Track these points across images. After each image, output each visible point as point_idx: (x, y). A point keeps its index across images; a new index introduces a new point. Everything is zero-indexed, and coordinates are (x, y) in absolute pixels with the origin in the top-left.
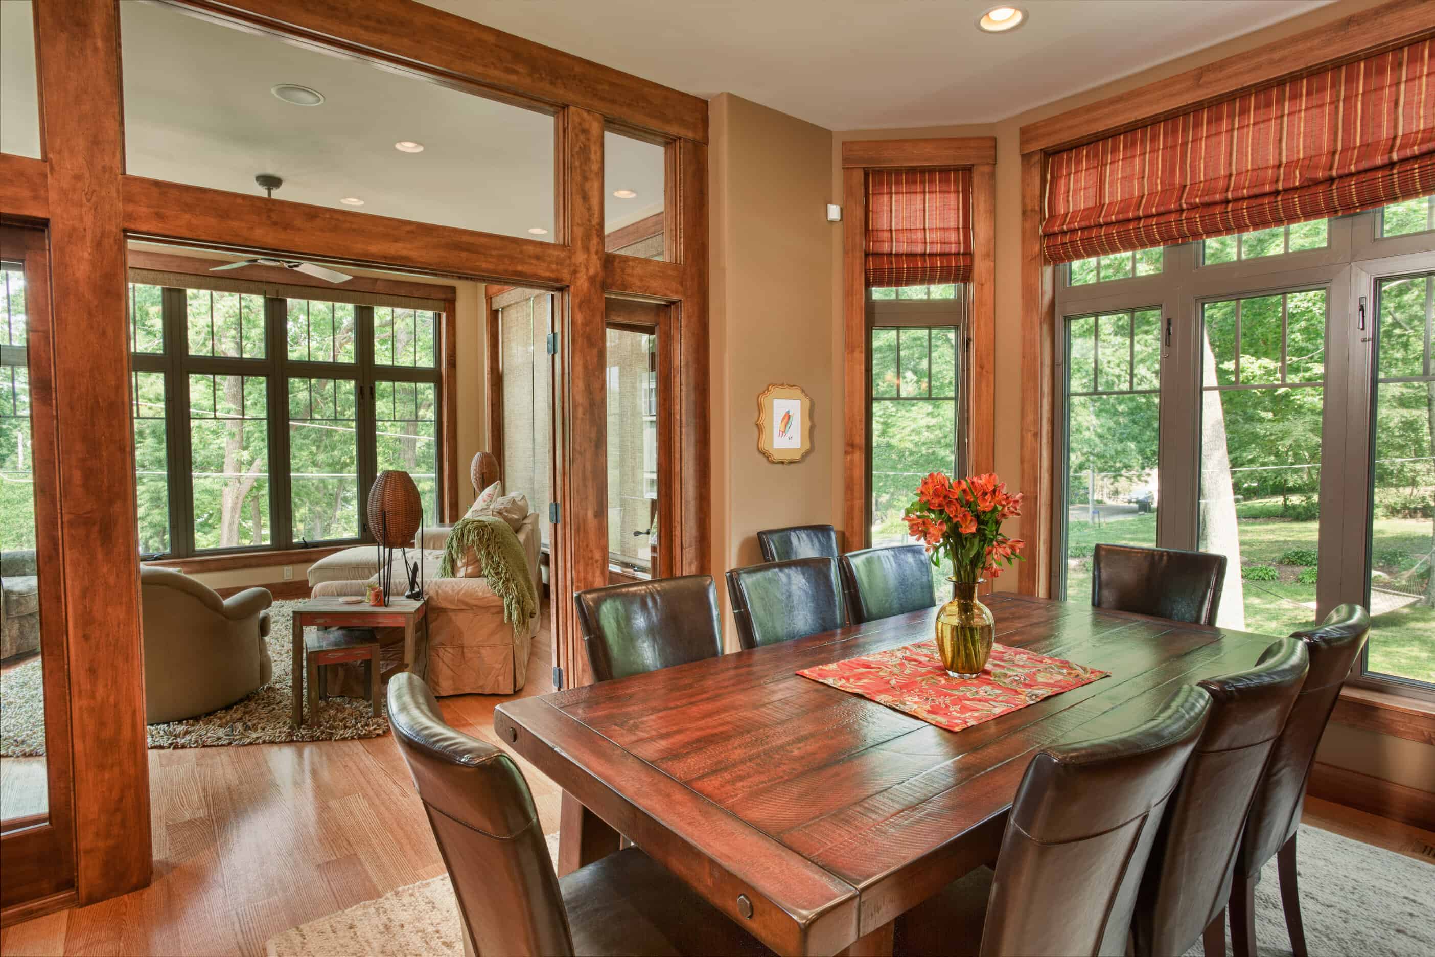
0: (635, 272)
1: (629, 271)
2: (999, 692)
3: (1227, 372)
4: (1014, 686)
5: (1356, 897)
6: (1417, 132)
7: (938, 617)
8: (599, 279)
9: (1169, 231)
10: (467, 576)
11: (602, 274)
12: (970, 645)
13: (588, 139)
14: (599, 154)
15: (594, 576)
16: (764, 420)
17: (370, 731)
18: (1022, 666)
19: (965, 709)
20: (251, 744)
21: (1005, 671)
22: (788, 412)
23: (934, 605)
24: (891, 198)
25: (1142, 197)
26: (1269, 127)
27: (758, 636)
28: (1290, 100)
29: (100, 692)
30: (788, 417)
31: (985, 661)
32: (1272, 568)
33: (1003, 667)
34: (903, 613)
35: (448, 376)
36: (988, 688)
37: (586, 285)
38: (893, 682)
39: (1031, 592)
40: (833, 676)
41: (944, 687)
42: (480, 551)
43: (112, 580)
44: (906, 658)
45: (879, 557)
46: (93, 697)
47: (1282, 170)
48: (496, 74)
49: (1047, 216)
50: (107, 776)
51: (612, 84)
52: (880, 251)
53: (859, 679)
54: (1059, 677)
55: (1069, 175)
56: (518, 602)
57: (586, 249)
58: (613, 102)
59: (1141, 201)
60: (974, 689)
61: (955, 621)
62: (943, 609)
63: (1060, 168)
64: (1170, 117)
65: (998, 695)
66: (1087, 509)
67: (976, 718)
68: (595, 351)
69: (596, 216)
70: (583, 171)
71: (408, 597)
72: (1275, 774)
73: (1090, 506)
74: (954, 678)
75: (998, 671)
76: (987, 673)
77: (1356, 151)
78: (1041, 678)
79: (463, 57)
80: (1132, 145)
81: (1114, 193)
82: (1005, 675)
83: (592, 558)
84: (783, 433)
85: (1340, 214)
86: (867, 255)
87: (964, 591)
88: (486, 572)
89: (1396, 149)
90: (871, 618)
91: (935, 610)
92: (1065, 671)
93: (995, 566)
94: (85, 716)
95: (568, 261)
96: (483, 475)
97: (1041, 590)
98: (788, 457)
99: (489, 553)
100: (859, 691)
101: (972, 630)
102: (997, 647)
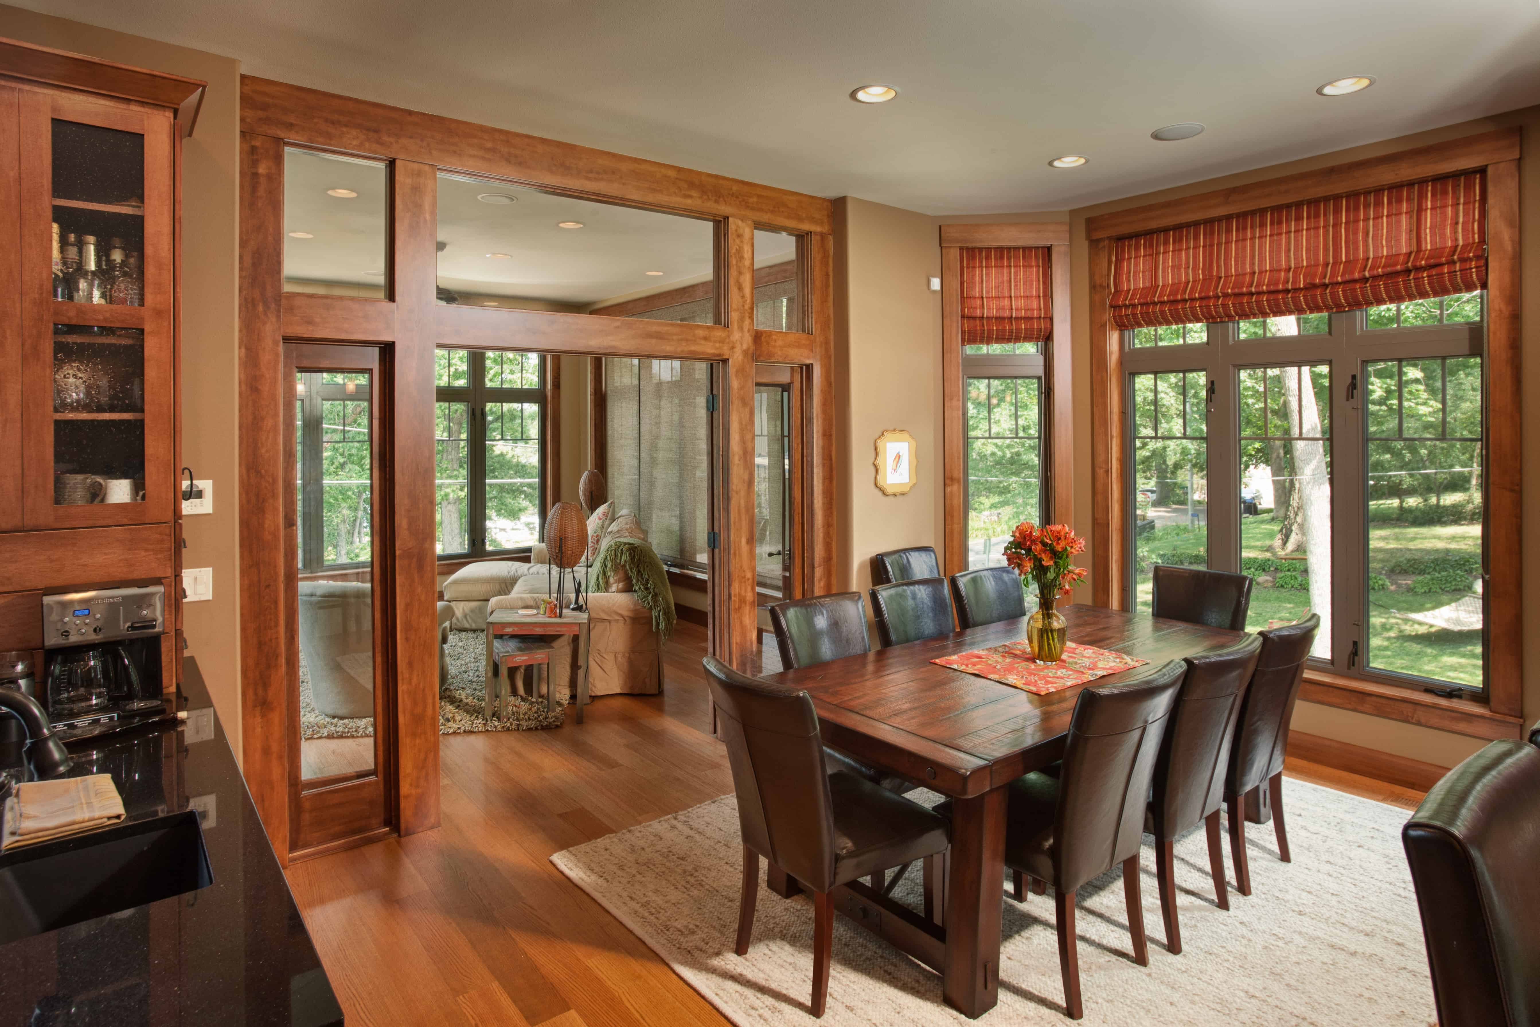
0: (777, 344)
1: (772, 343)
2: (1070, 673)
3: (1320, 376)
4: (1082, 670)
5: (1337, 828)
6: (1382, 257)
7: (1029, 622)
8: (751, 352)
9: (1210, 312)
10: (619, 591)
11: (752, 348)
12: (1051, 641)
13: (742, 242)
14: (750, 253)
15: (746, 591)
16: (879, 461)
17: (550, 723)
18: (1089, 657)
19: (1047, 682)
20: (454, 733)
21: (1076, 660)
22: (898, 453)
23: (1024, 614)
24: (982, 271)
25: (1189, 282)
26: (1281, 240)
27: (893, 637)
28: (1295, 220)
29: (415, 680)
30: (898, 457)
31: (1061, 654)
32: (1382, 577)
33: (1075, 658)
34: (1000, 621)
35: (553, 398)
36: (1064, 671)
37: (740, 358)
38: (998, 667)
39: (1106, 604)
40: (957, 663)
41: (1034, 670)
42: (631, 569)
43: (423, 598)
44: (1006, 652)
45: (981, 577)
46: (410, 683)
47: (1291, 273)
48: (676, 200)
49: (1113, 290)
50: (418, 741)
51: (759, 196)
52: (973, 315)
53: (974, 665)
54: (1112, 664)
55: (1130, 258)
56: (664, 614)
57: (741, 328)
58: (761, 210)
59: (1187, 287)
60: (1054, 671)
61: (1040, 625)
62: (1032, 617)
63: (1123, 251)
64: (1209, 222)
65: (1070, 675)
66: (1185, 511)
67: (1055, 687)
68: (747, 410)
69: (748, 301)
70: (738, 267)
71: (573, 609)
72: (1252, 725)
73: (1189, 507)
74: (1040, 665)
75: (1071, 660)
76: (1064, 661)
77: (1342, 266)
78: (1100, 665)
79: (654, 191)
80: (1178, 241)
81: (1167, 277)
82: (1076, 663)
83: (745, 577)
84: (895, 470)
85: (1334, 310)
86: (963, 317)
87: (1046, 604)
88: (637, 588)
89: (1368, 269)
90: (976, 625)
91: (1026, 619)
92: (1118, 660)
93: (1067, 587)
94: (406, 696)
95: (727, 340)
96: (591, 493)
97: (1115, 603)
98: (898, 490)
99: (639, 572)
100: (977, 672)
101: (1052, 631)
102: (1070, 644)
